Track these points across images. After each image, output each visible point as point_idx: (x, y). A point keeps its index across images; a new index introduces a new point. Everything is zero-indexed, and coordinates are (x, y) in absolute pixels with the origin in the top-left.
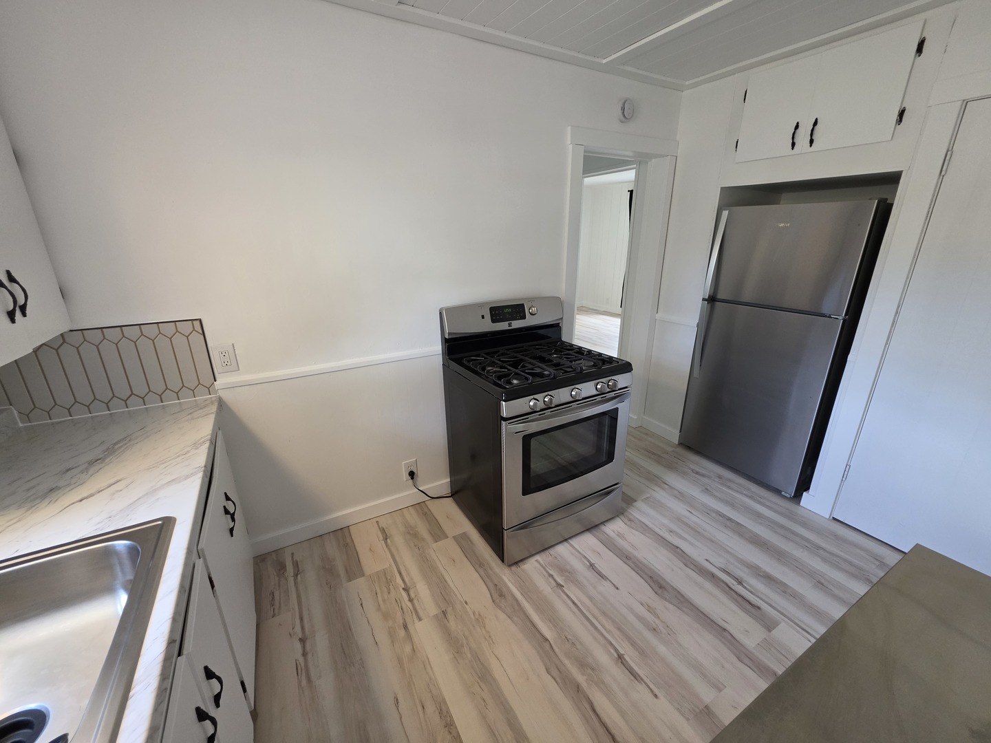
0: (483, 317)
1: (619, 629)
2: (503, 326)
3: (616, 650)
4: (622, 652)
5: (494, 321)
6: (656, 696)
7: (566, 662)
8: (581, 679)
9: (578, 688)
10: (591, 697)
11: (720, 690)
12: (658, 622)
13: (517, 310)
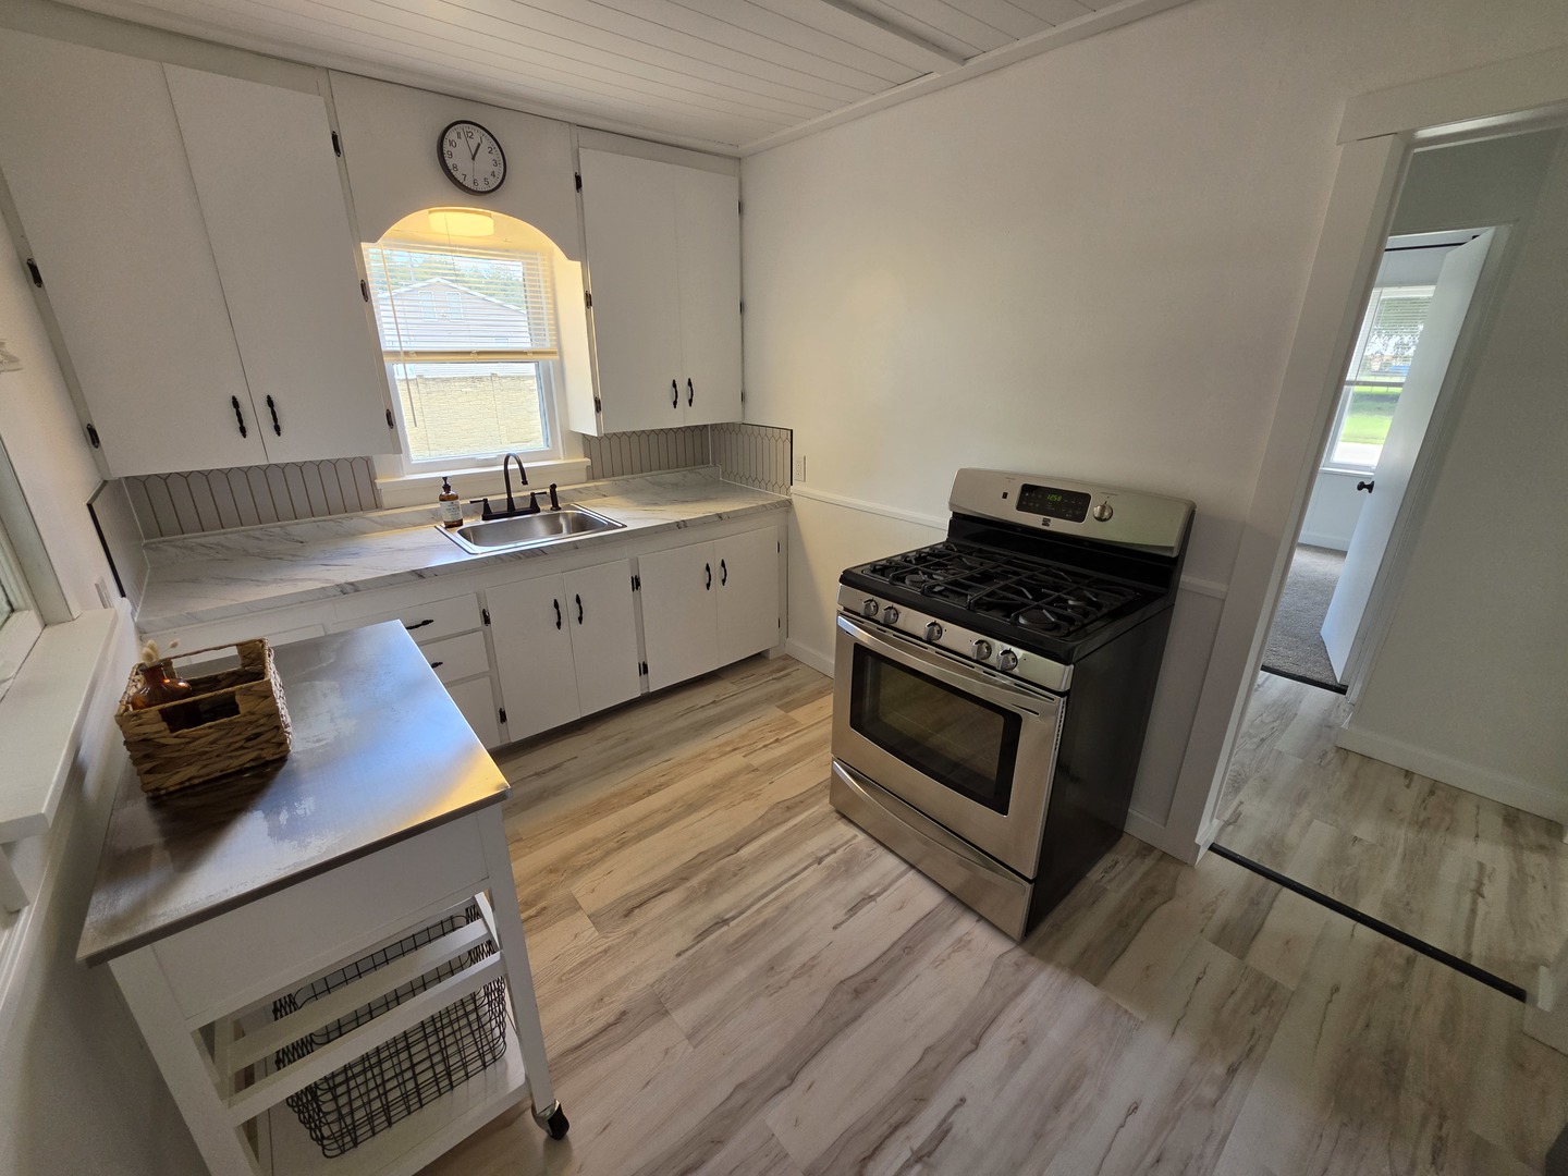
0: (1005, 496)
1: (764, 924)
2: (1033, 520)
3: (733, 918)
4: (732, 924)
5: (1020, 507)
6: (679, 955)
7: (713, 869)
8: (694, 882)
9: (685, 879)
10: (674, 891)
11: (689, 1037)
12: (788, 975)
13: (1074, 503)
